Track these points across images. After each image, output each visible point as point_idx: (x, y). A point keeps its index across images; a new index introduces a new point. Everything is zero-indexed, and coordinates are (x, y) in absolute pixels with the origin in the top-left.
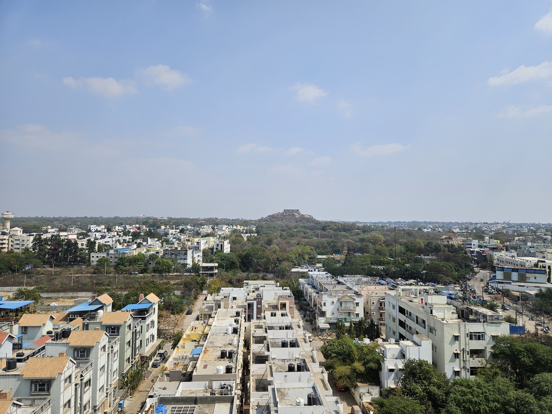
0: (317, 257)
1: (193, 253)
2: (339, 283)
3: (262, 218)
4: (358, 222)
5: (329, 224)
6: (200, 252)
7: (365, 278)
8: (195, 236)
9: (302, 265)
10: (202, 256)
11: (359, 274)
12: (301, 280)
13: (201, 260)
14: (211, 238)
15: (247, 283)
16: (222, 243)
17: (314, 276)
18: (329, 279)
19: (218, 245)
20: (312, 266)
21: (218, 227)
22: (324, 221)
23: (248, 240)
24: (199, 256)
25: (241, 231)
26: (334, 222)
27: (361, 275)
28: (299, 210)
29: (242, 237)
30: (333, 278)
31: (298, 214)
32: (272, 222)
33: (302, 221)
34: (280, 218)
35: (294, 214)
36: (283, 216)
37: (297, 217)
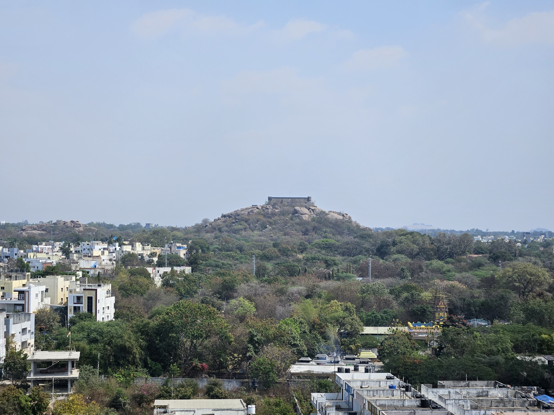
0: (363, 330)
1: (7, 323)
2: (425, 404)
3: (205, 221)
4: (478, 232)
5: (398, 239)
6: (29, 320)
7: (499, 389)
8: (14, 275)
9: (318, 356)
10: (33, 330)
11: (480, 379)
12: (318, 398)
13: (32, 341)
14: (60, 279)
15: (165, 407)
16: (92, 294)
17: (355, 386)
18: (397, 394)
19: (79, 298)
20: (347, 356)
21: (79, 248)
22: (381, 229)
23: (166, 284)
24: (24, 330)
25: (147, 258)
26: (412, 233)
27: (485, 382)
28: (313, 200)
29: (147, 275)
30: (407, 389)
31: (309, 210)
32: (233, 234)
33: (321, 229)
34: (256, 221)
35: (296, 210)
36: (266, 216)
37: (307, 219)
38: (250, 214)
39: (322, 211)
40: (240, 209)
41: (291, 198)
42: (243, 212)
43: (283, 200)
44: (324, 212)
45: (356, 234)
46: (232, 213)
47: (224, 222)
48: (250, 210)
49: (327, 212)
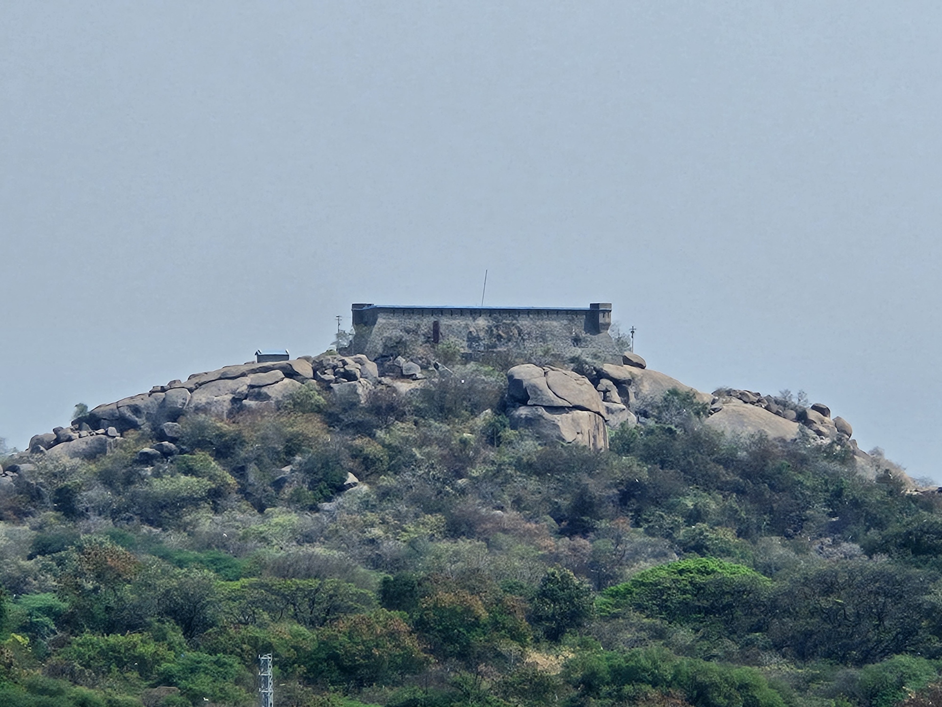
31: (595, 382)
32: (145, 529)
33: (667, 496)
34: (280, 448)
35: (519, 382)
36: (339, 421)
37: (584, 440)
38: (242, 408)
39: (674, 392)
40: (184, 380)
41: (490, 312)
42: (201, 397)
43: (444, 321)
44: (688, 398)
45: (880, 524)
46: (138, 402)
47: (91, 455)
48: (242, 385)
49: (705, 392)
